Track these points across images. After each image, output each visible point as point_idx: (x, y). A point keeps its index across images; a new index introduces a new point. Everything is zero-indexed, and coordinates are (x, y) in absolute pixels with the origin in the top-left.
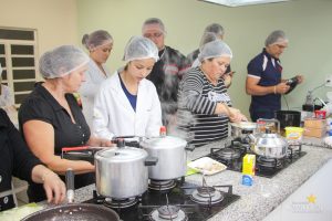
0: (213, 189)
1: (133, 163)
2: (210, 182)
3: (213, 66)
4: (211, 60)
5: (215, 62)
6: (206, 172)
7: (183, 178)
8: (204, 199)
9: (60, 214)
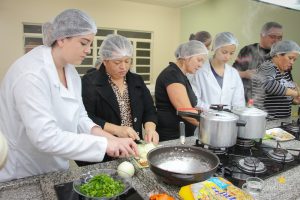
0: (285, 151)
1: (228, 123)
2: (283, 146)
3: (285, 60)
4: (283, 55)
5: (286, 57)
6: (278, 138)
7: (261, 140)
8: (278, 158)
9: (175, 151)
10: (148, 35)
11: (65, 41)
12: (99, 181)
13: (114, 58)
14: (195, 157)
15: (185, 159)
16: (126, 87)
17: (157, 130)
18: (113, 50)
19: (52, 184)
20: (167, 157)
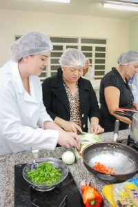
9: (108, 146)
10: (104, 42)
11: (29, 58)
12: (44, 168)
13: (70, 66)
14: (124, 153)
15: (116, 154)
16: (77, 89)
17: (100, 123)
18: (70, 59)
19: (14, 164)
20: (101, 151)
